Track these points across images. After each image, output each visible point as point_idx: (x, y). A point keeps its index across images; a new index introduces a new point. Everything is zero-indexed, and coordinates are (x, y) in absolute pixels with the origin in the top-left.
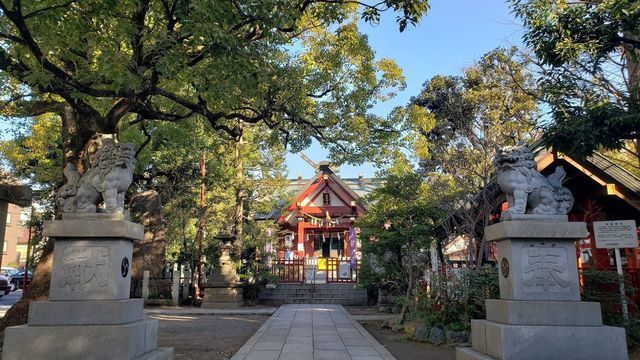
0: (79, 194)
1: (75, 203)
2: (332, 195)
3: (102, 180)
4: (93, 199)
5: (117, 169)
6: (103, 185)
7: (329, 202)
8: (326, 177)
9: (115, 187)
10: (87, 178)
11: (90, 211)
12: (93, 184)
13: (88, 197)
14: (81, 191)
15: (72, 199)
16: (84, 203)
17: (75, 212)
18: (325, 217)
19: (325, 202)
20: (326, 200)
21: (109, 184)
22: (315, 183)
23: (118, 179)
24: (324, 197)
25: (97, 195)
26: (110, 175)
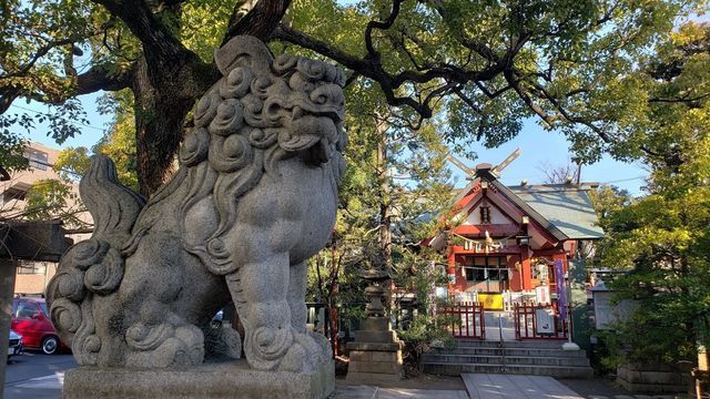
0: (129, 286)
1: (117, 326)
2: (492, 208)
3: (224, 223)
4: (187, 303)
5: (287, 170)
6: (229, 243)
7: (489, 219)
8: (485, 185)
9: (279, 250)
10: (162, 216)
11: (178, 361)
12: (191, 239)
13: (171, 299)
14: (139, 269)
15: (103, 307)
16: (153, 322)
17: (117, 362)
18: (485, 238)
19: (482, 219)
20: (485, 216)
21: (256, 237)
22: (469, 194)
23: (291, 214)
24: (482, 212)
25: (203, 285)
26: (257, 198)
